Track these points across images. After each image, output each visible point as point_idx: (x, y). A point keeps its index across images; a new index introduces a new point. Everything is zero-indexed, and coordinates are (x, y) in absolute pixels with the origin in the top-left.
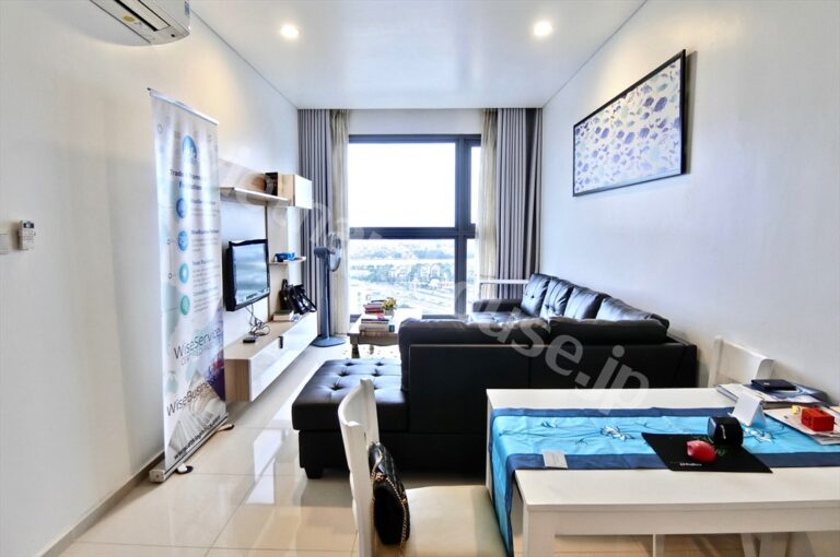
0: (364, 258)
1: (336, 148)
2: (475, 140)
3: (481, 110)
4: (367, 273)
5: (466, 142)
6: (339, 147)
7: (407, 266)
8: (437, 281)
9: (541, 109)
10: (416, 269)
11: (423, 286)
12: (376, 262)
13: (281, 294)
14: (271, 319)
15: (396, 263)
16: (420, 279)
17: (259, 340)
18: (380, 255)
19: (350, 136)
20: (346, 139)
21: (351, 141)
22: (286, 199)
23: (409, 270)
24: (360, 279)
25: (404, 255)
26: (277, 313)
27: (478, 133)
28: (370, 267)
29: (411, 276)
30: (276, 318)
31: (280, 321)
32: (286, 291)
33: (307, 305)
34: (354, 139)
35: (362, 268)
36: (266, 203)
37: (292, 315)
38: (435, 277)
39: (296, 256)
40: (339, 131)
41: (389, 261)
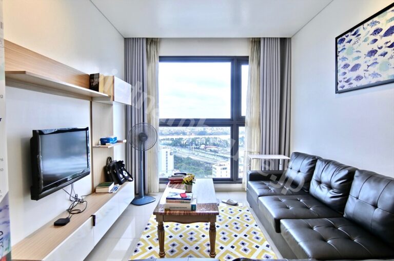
0: (169, 135)
1: (150, 65)
2: (245, 60)
3: (249, 39)
4: (171, 142)
5: (238, 62)
6: (152, 64)
7: (190, 139)
8: (204, 146)
9: (291, 38)
10: (194, 140)
11: (197, 148)
12: (175, 137)
13: (106, 169)
14: (94, 191)
15: (184, 137)
16: (196, 145)
17: (74, 218)
18: (177, 133)
19: (160, 57)
20: (157, 60)
21: (160, 61)
22: (107, 95)
23: (191, 140)
24: (167, 145)
25: (188, 133)
26: (100, 185)
27: (247, 55)
28: (172, 139)
29: (192, 144)
30: (98, 190)
31: (100, 193)
32: (109, 166)
33: (126, 175)
34: (163, 59)
35: (168, 139)
36: (91, 99)
37: (113, 186)
38: (203, 144)
39: (118, 139)
40: (152, 53)
41: (181, 136)
